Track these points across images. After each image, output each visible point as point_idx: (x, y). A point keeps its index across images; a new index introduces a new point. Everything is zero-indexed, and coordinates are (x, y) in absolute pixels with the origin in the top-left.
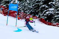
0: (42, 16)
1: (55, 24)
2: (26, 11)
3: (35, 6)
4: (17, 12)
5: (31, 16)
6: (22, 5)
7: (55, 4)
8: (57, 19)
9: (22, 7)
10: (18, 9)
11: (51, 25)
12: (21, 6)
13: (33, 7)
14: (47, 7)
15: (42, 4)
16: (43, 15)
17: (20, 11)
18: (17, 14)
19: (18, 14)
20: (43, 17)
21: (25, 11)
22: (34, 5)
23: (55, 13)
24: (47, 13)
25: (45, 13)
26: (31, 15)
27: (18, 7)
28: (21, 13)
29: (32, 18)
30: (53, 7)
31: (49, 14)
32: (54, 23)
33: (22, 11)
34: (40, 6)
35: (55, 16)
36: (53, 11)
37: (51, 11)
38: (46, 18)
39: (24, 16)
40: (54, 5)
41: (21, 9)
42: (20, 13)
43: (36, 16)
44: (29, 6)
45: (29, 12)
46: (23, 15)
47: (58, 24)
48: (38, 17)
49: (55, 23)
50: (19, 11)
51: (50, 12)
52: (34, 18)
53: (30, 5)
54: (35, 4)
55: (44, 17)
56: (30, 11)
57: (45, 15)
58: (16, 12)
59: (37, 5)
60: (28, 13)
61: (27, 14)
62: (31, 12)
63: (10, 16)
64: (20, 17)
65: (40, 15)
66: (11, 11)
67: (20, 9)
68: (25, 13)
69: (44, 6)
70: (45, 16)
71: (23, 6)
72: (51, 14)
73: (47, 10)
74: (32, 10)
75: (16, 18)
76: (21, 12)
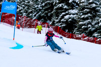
0: (57, 23)
1: (80, 36)
2: (31, 15)
3: (46, 5)
4: (16, 16)
5: (39, 23)
6: (24, 4)
7: (80, 3)
8: (83, 27)
9: (24, 8)
10: (18, 10)
11: (73, 38)
12: (23, 6)
13: (42, 7)
14: (65, 7)
15: (57, 1)
16: (59, 22)
17: (21, 13)
18: (15, 18)
19: (18, 19)
20: (59, 25)
21: (29, 14)
22: (43, 4)
23: (79, 18)
24: (67, 17)
25: (63, 17)
26: (39, 21)
27: (18, 8)
28: (23, 18)
29: (41, 26)
30: (77, 8)
31: (70, 20)
32: (77, 34)
33: (24, 14)
34: (55, 5)
35: (80, 23)
36: (77, 14)
37: (74, 14)
38: (64, 25)
39: (27, 23)
40: (78, 4)
41: (22, 10)
42: (20, 18)
43: (48, 22)
44: (36, 6)
45: (35, 15)
46: (25, 20)
47: (85, 35)
48: (50, 23)
49: (80, 34)
50: (19, 14)
51: (72, 15)
52: (44, 27)
53: (38, 4)
54: (46, 2)
55: (61, 25)
56: (37, 14)
57: (62, 20)
58: (14, 15)
59: (49, 3)
60: (35, 18)
61: (32, 19)
62: (40, 16)
63: (4, 22)
64: (21, 23)
65: (54, 21)
66: (5, 14)
67: (20, 10)
68: (29, 17)
69: (60, 5)
70: (63, 22)
71: (26, 5)
72: (73, 19)
73: (67, 12)
74: (40, 13)
75: (13, 26)
76: (22, 15)
